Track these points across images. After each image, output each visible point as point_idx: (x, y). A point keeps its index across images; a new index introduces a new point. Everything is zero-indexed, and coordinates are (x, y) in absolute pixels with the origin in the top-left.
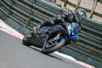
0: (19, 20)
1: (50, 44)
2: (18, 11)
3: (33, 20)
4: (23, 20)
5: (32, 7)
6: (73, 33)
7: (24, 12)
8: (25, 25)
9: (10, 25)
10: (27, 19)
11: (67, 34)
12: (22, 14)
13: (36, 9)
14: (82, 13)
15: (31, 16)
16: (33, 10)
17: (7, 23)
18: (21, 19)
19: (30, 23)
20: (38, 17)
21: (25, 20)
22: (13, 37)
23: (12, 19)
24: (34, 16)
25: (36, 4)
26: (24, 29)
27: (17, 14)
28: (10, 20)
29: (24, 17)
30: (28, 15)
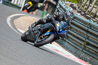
0: (75, 44)
1: (41, 38)
2: (74, 36)
3: (88, 44)
4: (79, 44)
5: (88, 32)
6: (61, 30)
7: (80, 37)
8: (81, 49)
9: (67, 49)
10: (82, 43)
11: (56, 31)
12: (78, 38)
13: (91, 33)
14: (70, 14)
15: (87, 40)
16: (89, 35)
17: (64, 47)
18: (76, 43)
19: (86, 47)
20: (93, 42)
21: (81, 44)
22: (69, 60)
23: (68, 43)
24: (89, 40)
25: (92, 29)
26: (79, 53)
27: (73, 38)
28: (66, 44)
29: (79, 41)
30: (84, 39)
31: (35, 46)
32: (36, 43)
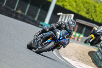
6: (61, 38)
11: (56, 38)
14: (72, 22)
31: (37, 52)
32: (37, 49)
